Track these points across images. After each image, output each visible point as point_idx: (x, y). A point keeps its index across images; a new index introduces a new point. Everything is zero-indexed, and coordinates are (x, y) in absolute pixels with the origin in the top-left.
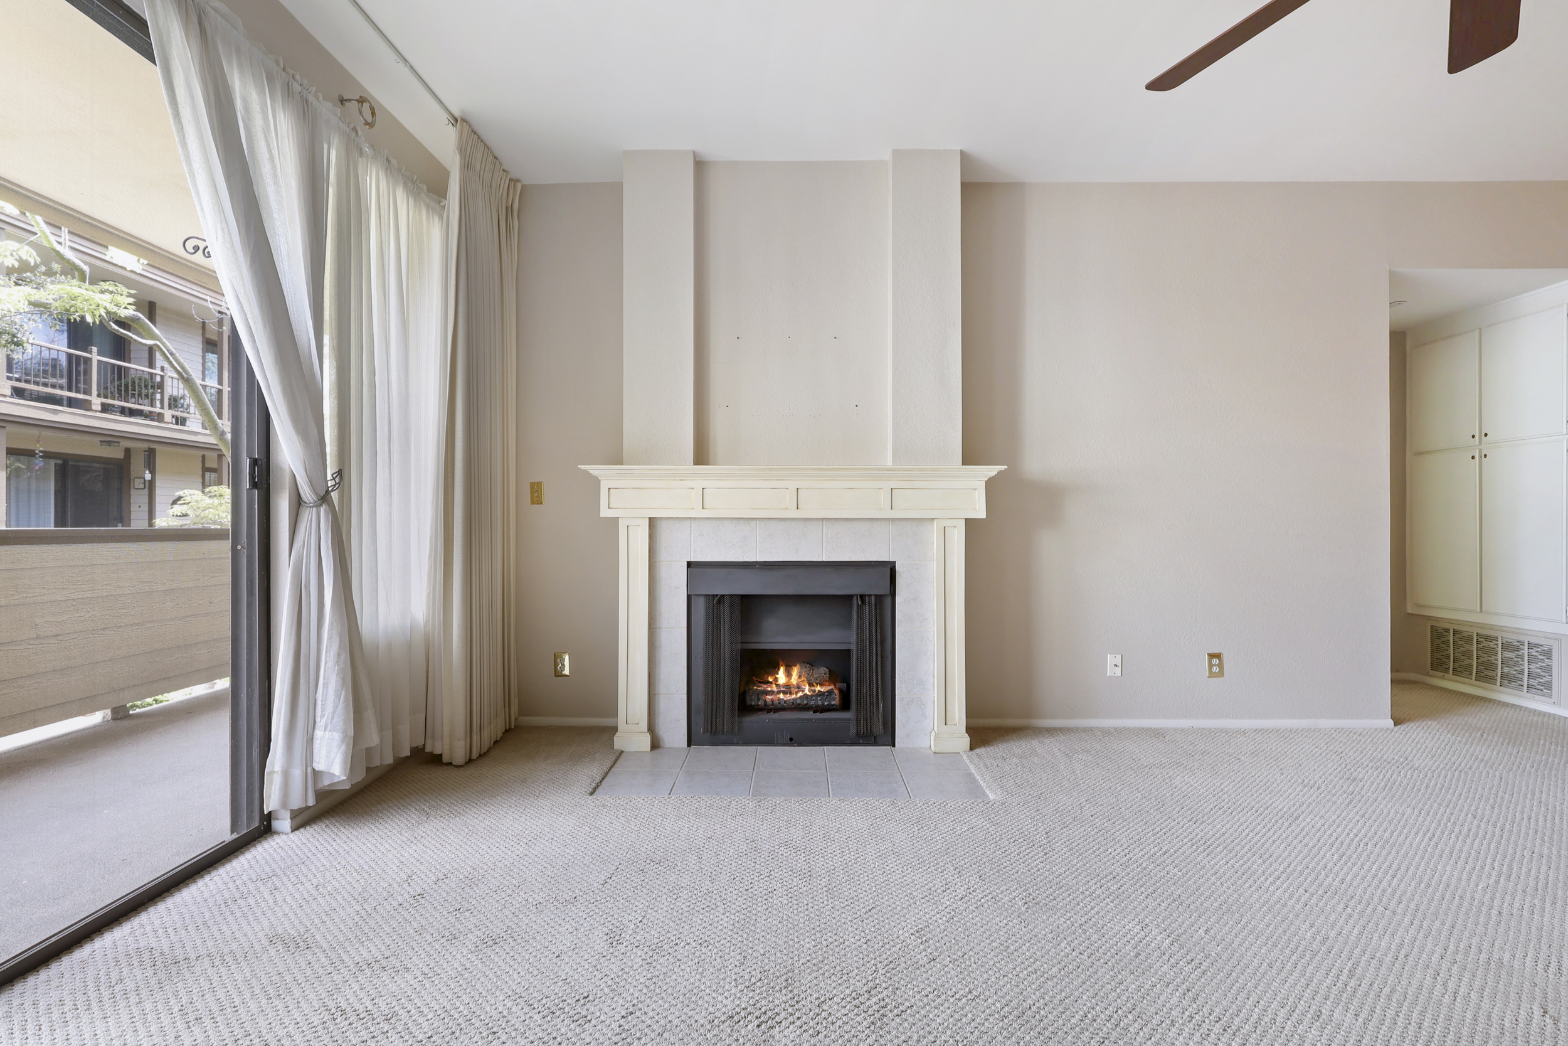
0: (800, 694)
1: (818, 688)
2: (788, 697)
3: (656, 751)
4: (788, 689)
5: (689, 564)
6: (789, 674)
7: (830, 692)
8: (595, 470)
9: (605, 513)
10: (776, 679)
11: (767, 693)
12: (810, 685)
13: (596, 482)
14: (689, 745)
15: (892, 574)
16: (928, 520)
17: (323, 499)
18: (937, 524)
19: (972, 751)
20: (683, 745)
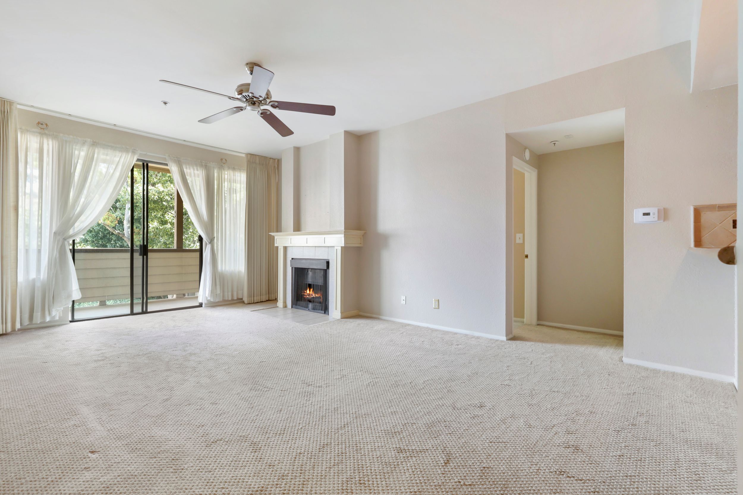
0: (312, 296)
1: (317, 295)
2: (309, 297)
3: (286, 308)
4: (309, 295)
5: (292, 259)
6: (310, 291)
7: (320, 297)
8: (272, 234)
9: (276, 245)
10: (307, 292)
11: (304, 295)
12: (315, 294)
13: (274, 237)
14: (292, 308)
15: (328, 263)
16: (334, 247)
17: (210, 243)
18: (336, 248)
19: (341, 319)
20: (290, 307)
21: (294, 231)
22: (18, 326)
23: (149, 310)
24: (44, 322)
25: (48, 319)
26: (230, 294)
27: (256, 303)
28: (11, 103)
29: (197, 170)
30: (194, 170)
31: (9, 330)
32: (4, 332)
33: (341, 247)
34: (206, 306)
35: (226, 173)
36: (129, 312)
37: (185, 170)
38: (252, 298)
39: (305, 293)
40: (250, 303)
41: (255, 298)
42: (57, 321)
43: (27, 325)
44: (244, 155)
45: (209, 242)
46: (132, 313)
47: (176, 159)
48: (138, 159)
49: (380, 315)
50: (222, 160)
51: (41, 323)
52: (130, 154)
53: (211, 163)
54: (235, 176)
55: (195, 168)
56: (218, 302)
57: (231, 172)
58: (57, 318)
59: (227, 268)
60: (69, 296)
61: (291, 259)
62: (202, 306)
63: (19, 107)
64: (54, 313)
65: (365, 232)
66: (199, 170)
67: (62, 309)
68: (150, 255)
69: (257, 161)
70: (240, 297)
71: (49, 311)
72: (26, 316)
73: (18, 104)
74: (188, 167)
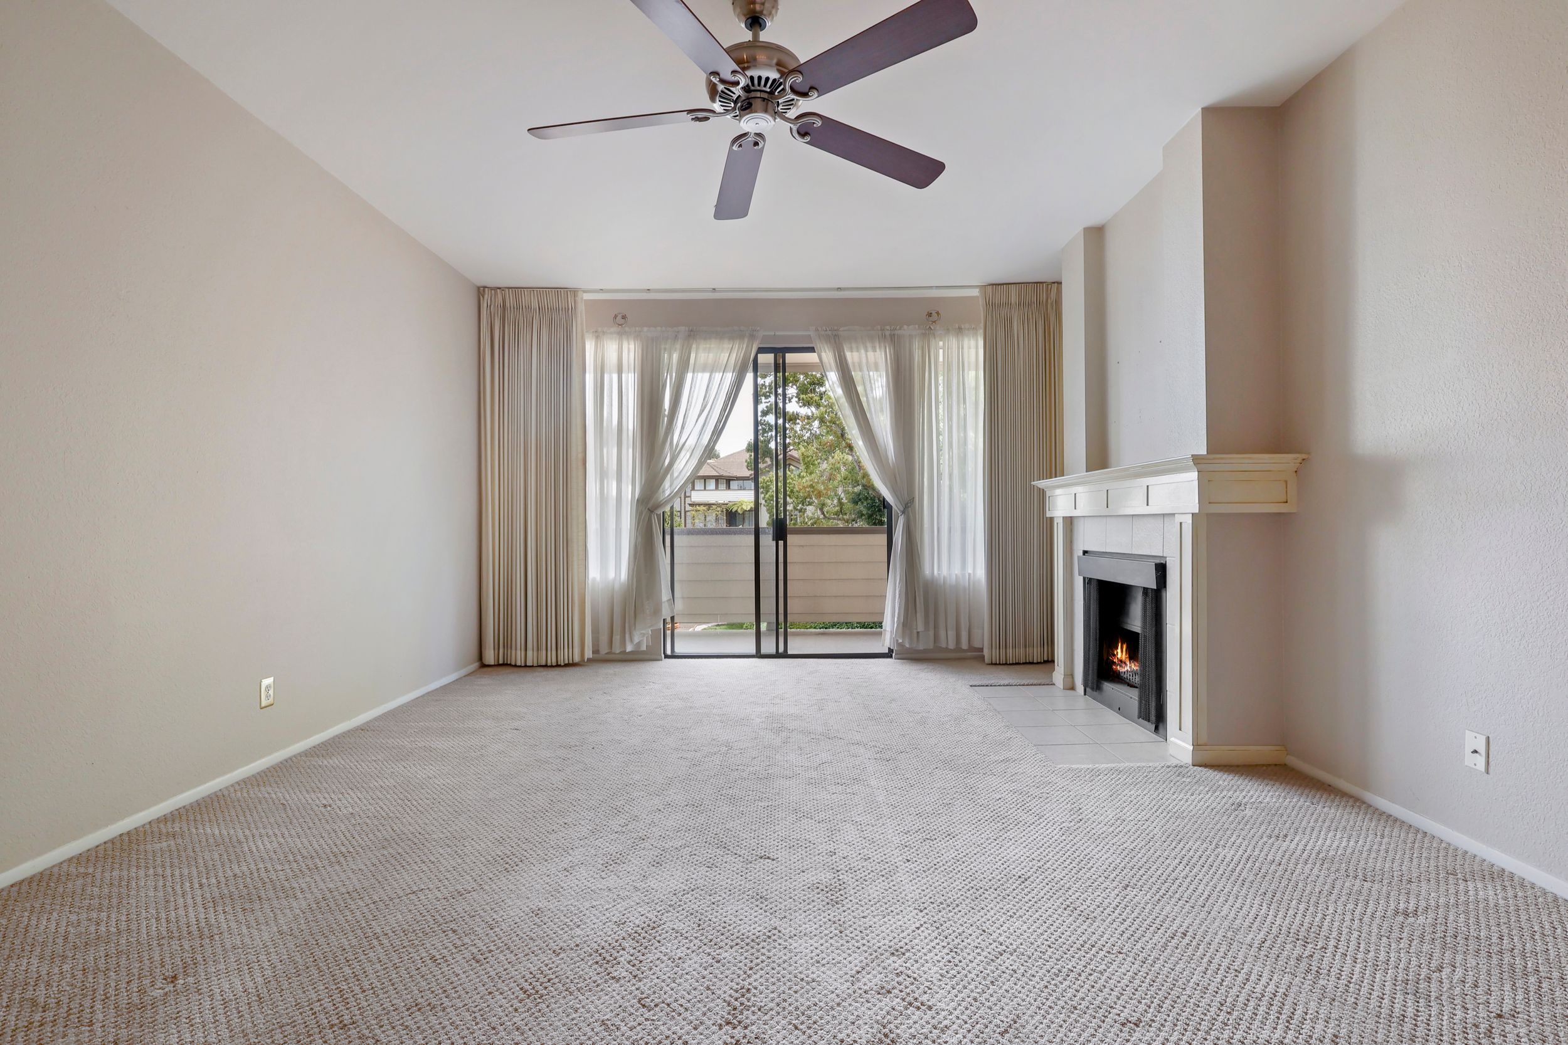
3: (1071, 691)
5: (1085, 552)
8: (1040, 484)
9: (1048, 515)
13: (1042, 493)
14: (1085, 694)
15: (1161, 570)
16: (1174, 514)
17: (903, 512)
18: (1178, 519)
19: (1194, 765)
20: (1082, 692)
21: (1087, 472)
22: (588, 654)
23: (790, 652)
24: (624, 652)
25: (629, 648)
26: (952, 634)
27: (1013, 664)
28: (574, 292)
29: (874, 350)
30: (866, 351)
31: (577, 659)
32: (571, 662)
33: (1193, 514)
34: (899, 656)
35: (941, 343)
36: (753, 651)
37: (848, 355)
38: (1003, 651)
39: (1114, 655)
40: (996, 664)
41: (1010, 651)
42: (643, 652)
43: (606, 654)
44: (975, 292)
45: (902, 509)
46: (759, 655)
47: (830, 333)
48: (759, 348)
49: (1366, 786)
50: (930, 315)
51: (621, 653)
52: (746, 341)
53: (905, 327)
54: (963, 348)
55: (869, 345)
56: (925, 651)
57: (953, 342)
58: (644, 648)
59: (945, 572)
60: (657, 611)
61: (1081, 553)
62: (891, 657)
63: (586, 296)
64: (636, 640)
65: (1304, 456)
66: (878, 350)
67: (650, 632)
68: (791, 538)
69: (1014, 299)
70: (977, 645)
71: (630, 634)
72: (604, 639)
73: (585, 292)
74: (854, 345)
